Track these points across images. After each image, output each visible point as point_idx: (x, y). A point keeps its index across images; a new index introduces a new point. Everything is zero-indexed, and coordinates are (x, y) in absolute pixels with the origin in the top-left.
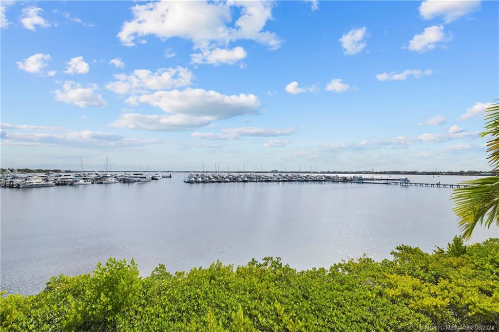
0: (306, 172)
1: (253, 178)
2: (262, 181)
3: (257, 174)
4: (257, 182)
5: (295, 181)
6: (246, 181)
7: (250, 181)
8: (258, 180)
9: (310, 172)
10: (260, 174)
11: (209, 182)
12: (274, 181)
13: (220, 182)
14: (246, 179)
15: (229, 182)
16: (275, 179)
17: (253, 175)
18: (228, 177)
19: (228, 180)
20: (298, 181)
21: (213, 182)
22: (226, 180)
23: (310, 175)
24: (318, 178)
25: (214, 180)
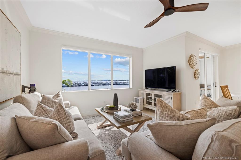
0: (120, 81)
1: (97, 84)
2: (101, 85)
3: (98, 82)
4: (98, 85)
5: (116, 85)
6: (93, 85)
7: (95, 85)
8: (99, 84)
9: (122, 81)
10: (99, 82)
11: (74, 86)
12: (107, 85)
13: (80, 86)
14: (93, 84)
15: (85, 86)
16: (107, 84)
17: (96, 82)
18: (83, 84)
19: (84, 85)
20: (118, 85)
21: (76, 86)
22: (83, 85)
23: (123, 81)
24: (126, 83)
25: (76, 85)
